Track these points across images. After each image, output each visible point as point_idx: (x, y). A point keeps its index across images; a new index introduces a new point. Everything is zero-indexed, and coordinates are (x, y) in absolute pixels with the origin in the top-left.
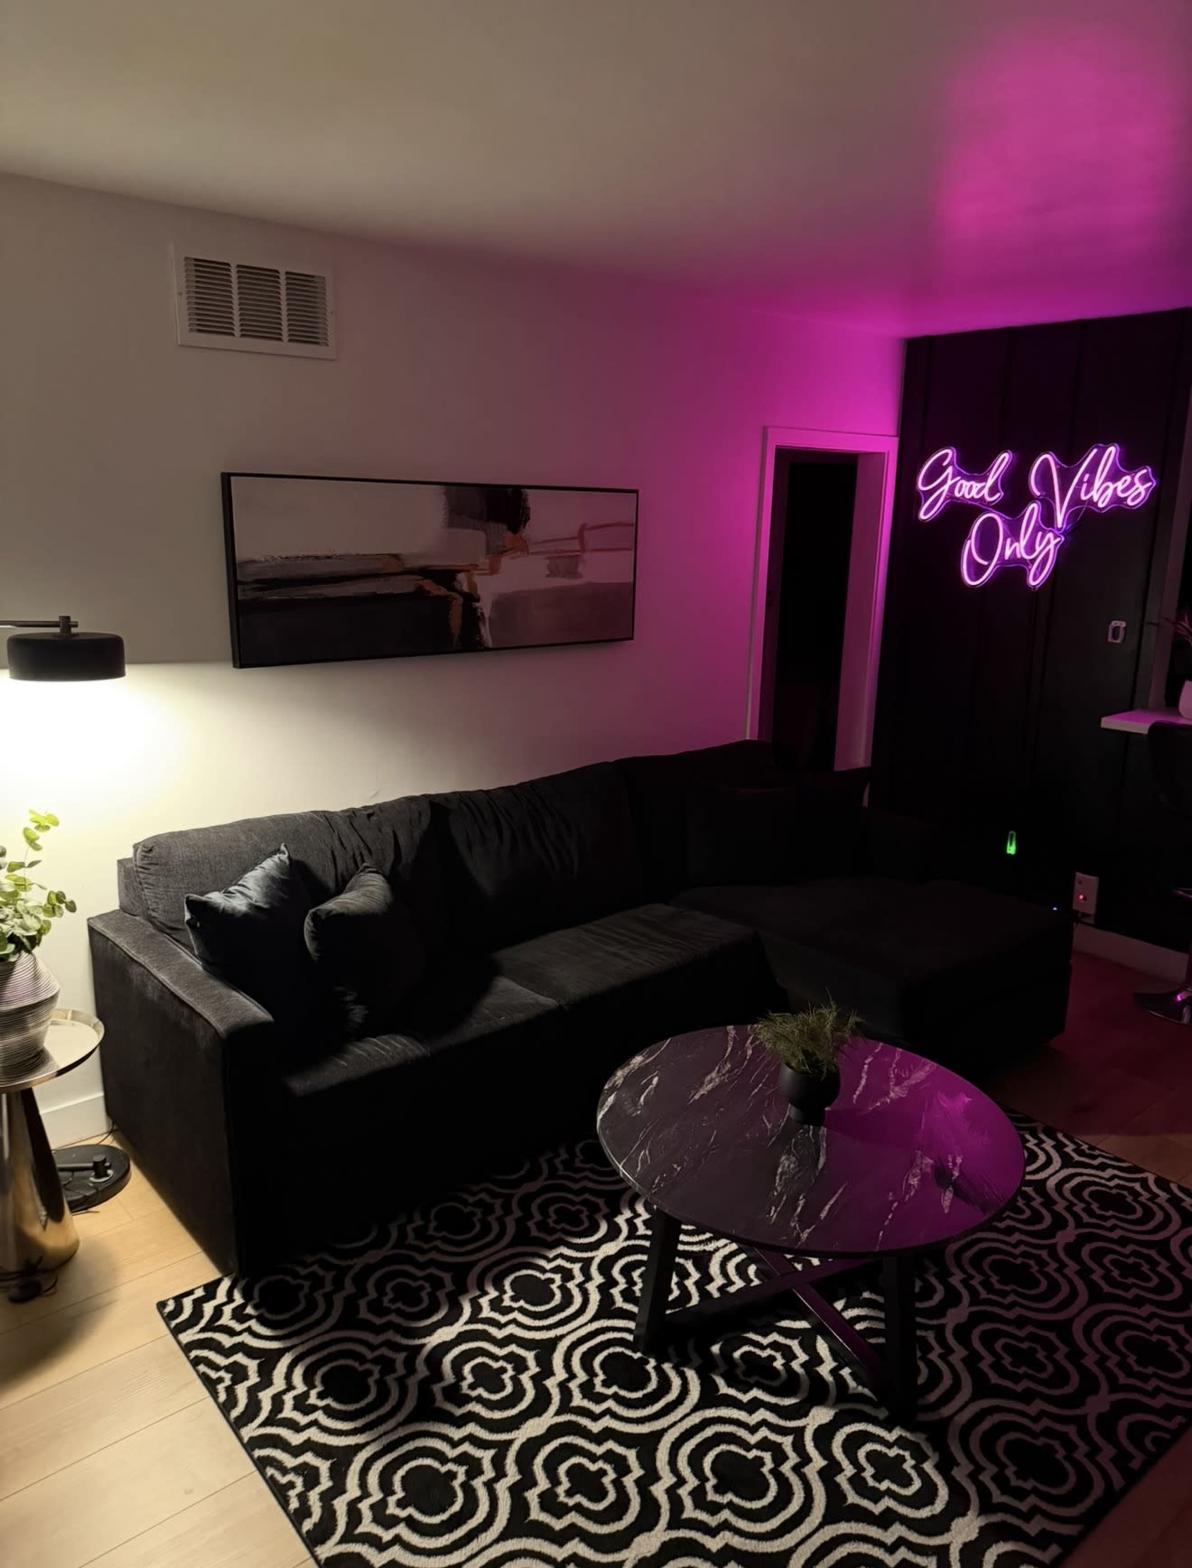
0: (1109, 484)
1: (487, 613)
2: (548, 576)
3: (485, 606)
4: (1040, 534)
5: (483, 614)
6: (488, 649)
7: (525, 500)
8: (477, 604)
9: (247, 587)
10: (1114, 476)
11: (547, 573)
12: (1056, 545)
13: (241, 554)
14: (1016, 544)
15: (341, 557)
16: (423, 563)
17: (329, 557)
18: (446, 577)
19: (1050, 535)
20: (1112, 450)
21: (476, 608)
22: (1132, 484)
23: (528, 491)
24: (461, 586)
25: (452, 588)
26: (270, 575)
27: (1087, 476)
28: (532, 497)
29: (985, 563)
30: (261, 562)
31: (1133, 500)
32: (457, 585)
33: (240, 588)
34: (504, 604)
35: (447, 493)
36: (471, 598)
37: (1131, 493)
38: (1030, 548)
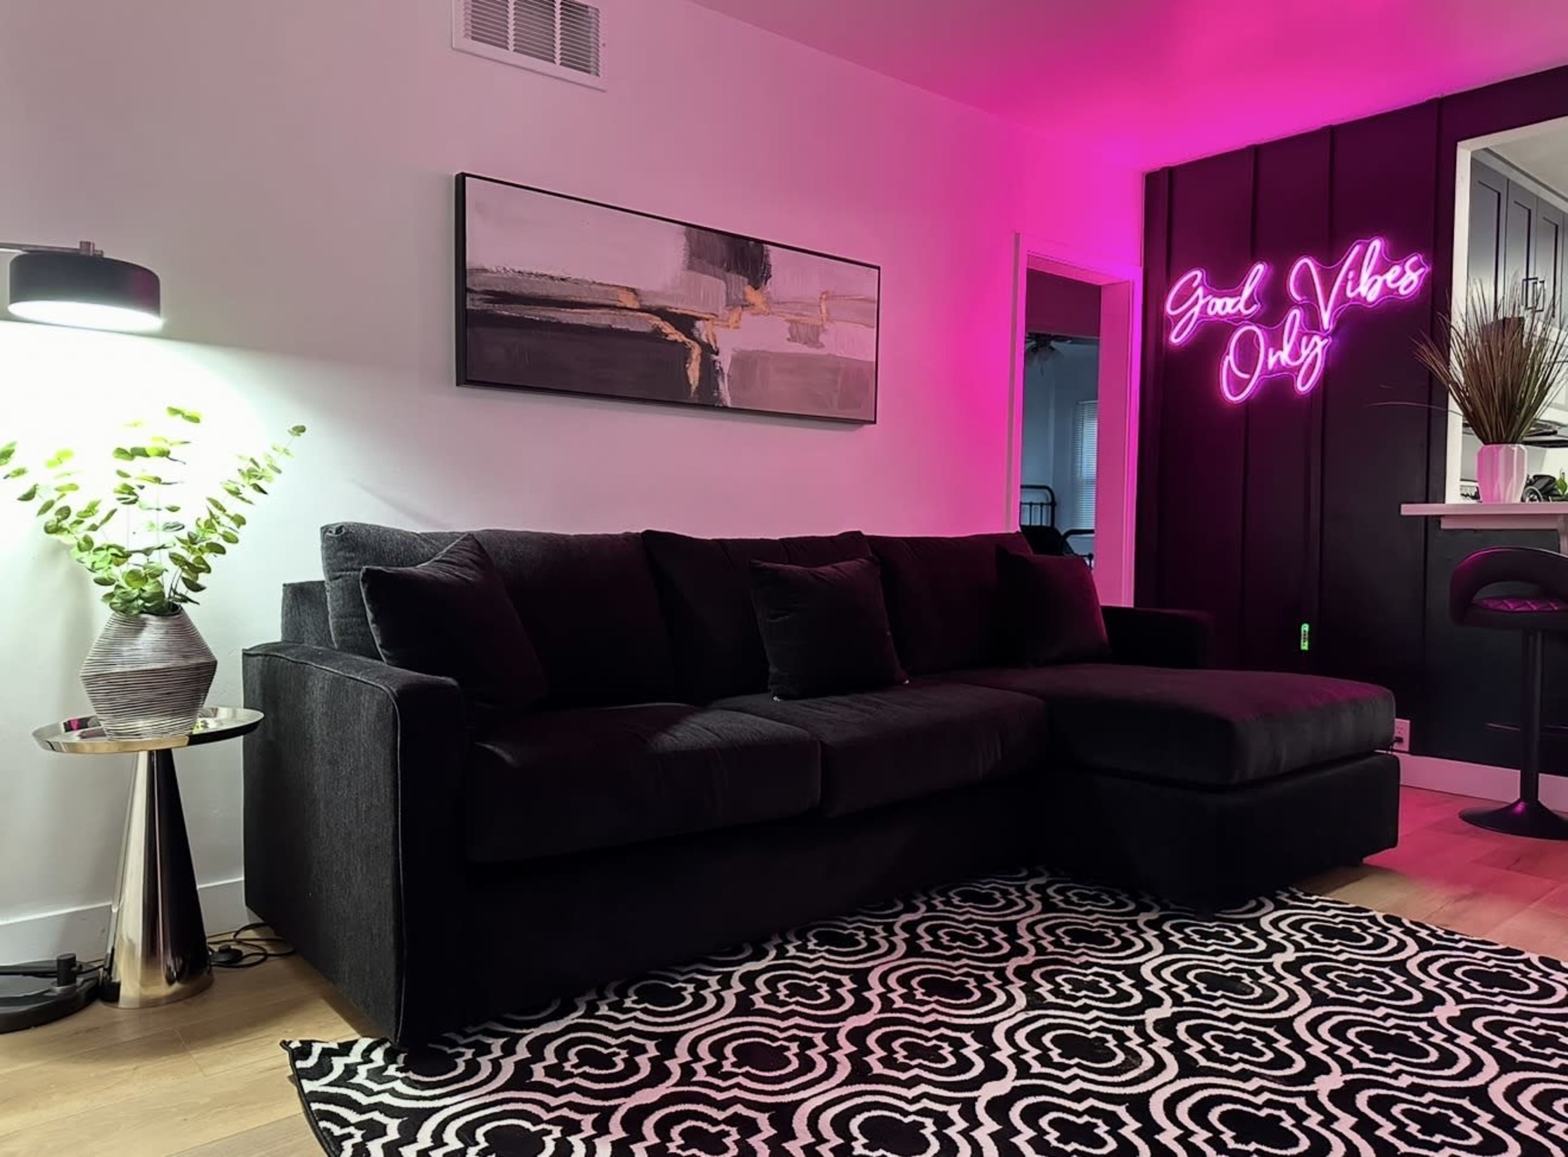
0: (1377, 277)
1: (726, 369)
2: (788, 340)
3: (724, 361)
4: (1304, 340)
5: (721, 369)
6: (725, 409)
7: (767, 256)
8: (715, 357)
9: (477, 297)
10: (1382, 269)
11: (789, 336)
12: (1323, 348)
13: (472, 259)
14: (1279, 353)
15: (577, 282)
16: (660, 303)
17: (563, 280)
18: (685, 323)
19: (1316, 339)
20: (1377, 244)
21: (715, 361)
22: (1403, 273)
23: (770, 247)
24: (700, 335)
25: (690, 335)
26: (502, 288)
27: (1351, 275)
28: (774, 255)
29: (1246, 376)
30: (492, 272)
31: (1406, 288)
32: (696, 334)
33: (469, 296)
34: (743, 361)
35: (688, 236)
36: (708, 350)
37: (1403, 282)
38: (1295, 354)
